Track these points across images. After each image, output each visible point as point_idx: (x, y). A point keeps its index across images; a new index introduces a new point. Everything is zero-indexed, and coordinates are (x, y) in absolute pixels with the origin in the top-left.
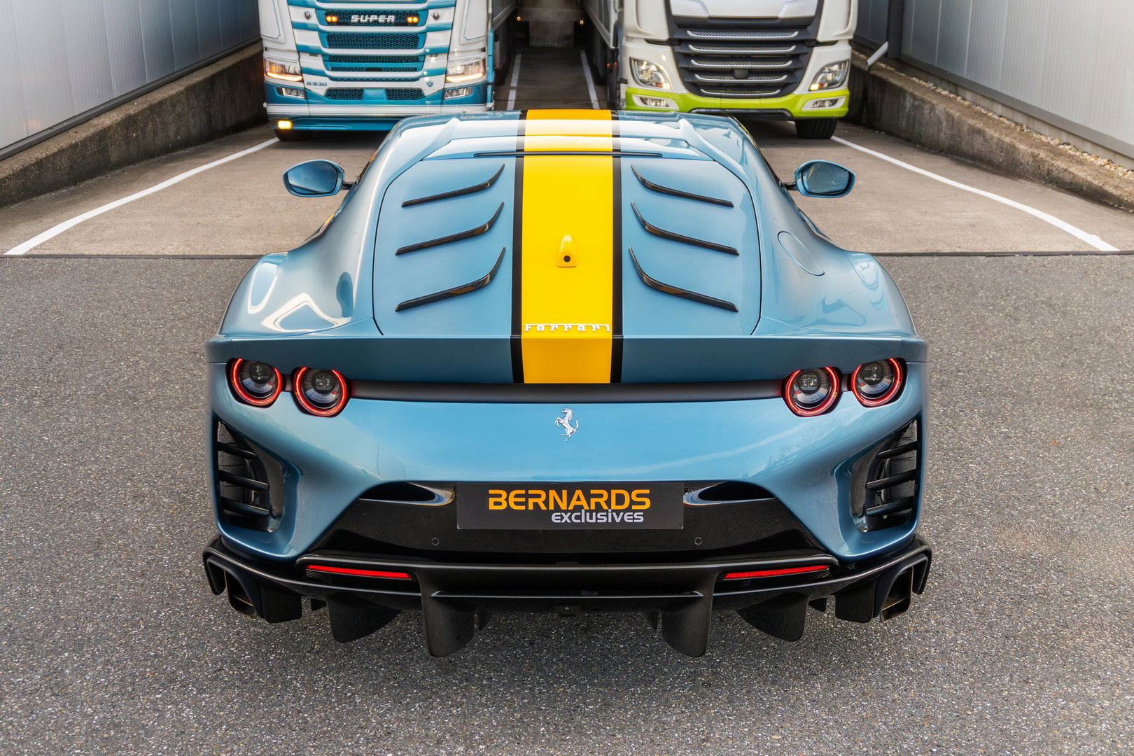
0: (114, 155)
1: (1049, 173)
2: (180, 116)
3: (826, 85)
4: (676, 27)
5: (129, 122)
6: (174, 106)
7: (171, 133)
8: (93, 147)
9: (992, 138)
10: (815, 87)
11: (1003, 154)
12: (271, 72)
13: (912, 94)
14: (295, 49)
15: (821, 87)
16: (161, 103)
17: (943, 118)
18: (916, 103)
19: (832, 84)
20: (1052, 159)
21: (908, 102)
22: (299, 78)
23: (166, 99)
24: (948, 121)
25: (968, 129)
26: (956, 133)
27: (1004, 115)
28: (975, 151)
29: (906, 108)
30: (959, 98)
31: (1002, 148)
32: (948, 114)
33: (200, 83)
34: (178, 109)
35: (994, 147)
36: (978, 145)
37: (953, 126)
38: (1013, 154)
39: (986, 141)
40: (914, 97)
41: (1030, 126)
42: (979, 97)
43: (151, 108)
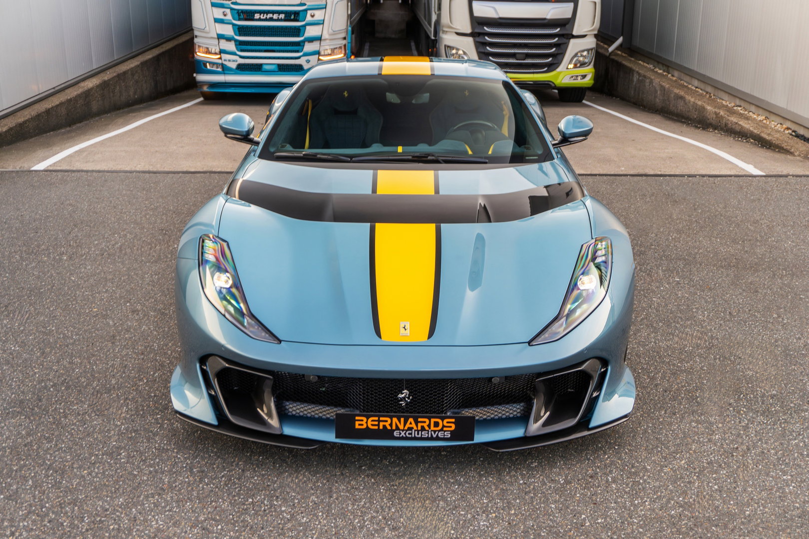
0: (95, 106)
1: (726, 125)
2: (137, 82)
3: (578, 65)
4: (477, 24)
5: (104, 85)
6: (133, 75)
7: (131, 93)
8: (81, 102)
9: (689, 102)
10: (571, 66)
11: (696, 113)
12: (199, 52)
13: (637, 72)
14: (216, 36)
15: (575, 66)
16: (125, 73)
17: (658, 88)
18: (640, 78)
19: (583, 64)
20: (728, 116)
21: (635, 78)
22: (219, 56)
23: (128, 70)
24: (661, 90)
25: (674, 96)
26: (666, 98)
27: (699, 87)
28: (679, 111)
29: (633, 82)
30: (669, 75)
31: (696, 109)
32: (662, 86)
33: (150, 59)
34: (136, 77)
35: (691, 108)
36: (681, 106)
37: (664, 93)
38: (703, 113)
39: (686, 104)
40: (639, 74)
41: (716, 94)
42: (682, 74)
43: (119, 76)
